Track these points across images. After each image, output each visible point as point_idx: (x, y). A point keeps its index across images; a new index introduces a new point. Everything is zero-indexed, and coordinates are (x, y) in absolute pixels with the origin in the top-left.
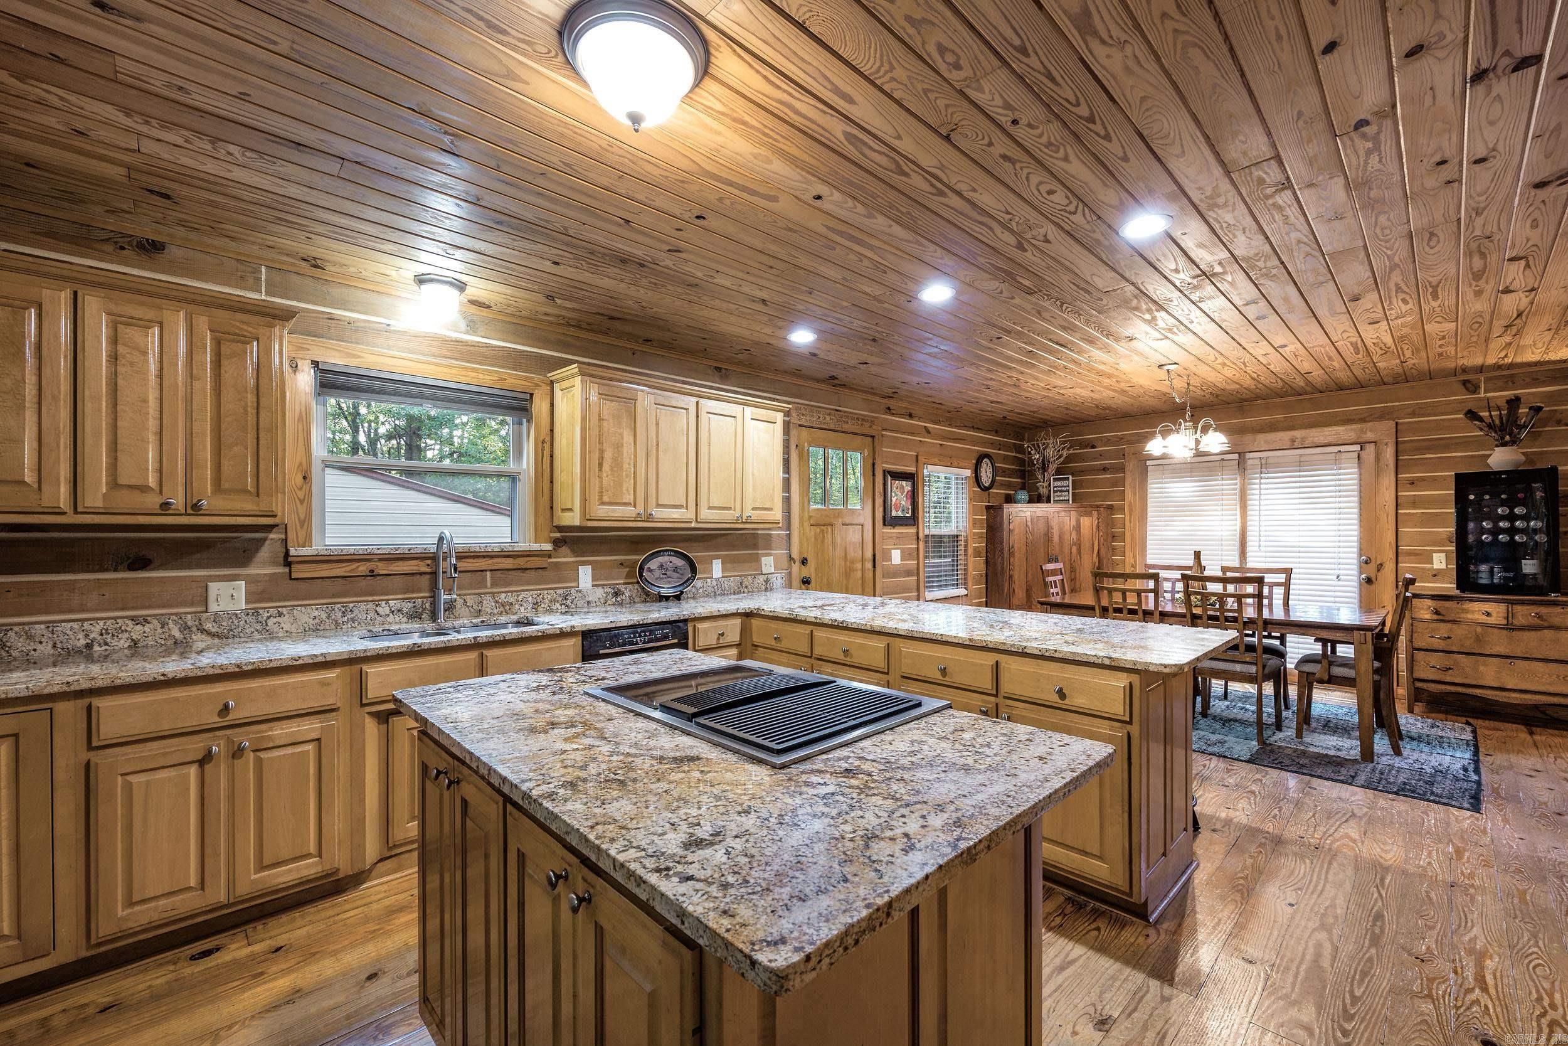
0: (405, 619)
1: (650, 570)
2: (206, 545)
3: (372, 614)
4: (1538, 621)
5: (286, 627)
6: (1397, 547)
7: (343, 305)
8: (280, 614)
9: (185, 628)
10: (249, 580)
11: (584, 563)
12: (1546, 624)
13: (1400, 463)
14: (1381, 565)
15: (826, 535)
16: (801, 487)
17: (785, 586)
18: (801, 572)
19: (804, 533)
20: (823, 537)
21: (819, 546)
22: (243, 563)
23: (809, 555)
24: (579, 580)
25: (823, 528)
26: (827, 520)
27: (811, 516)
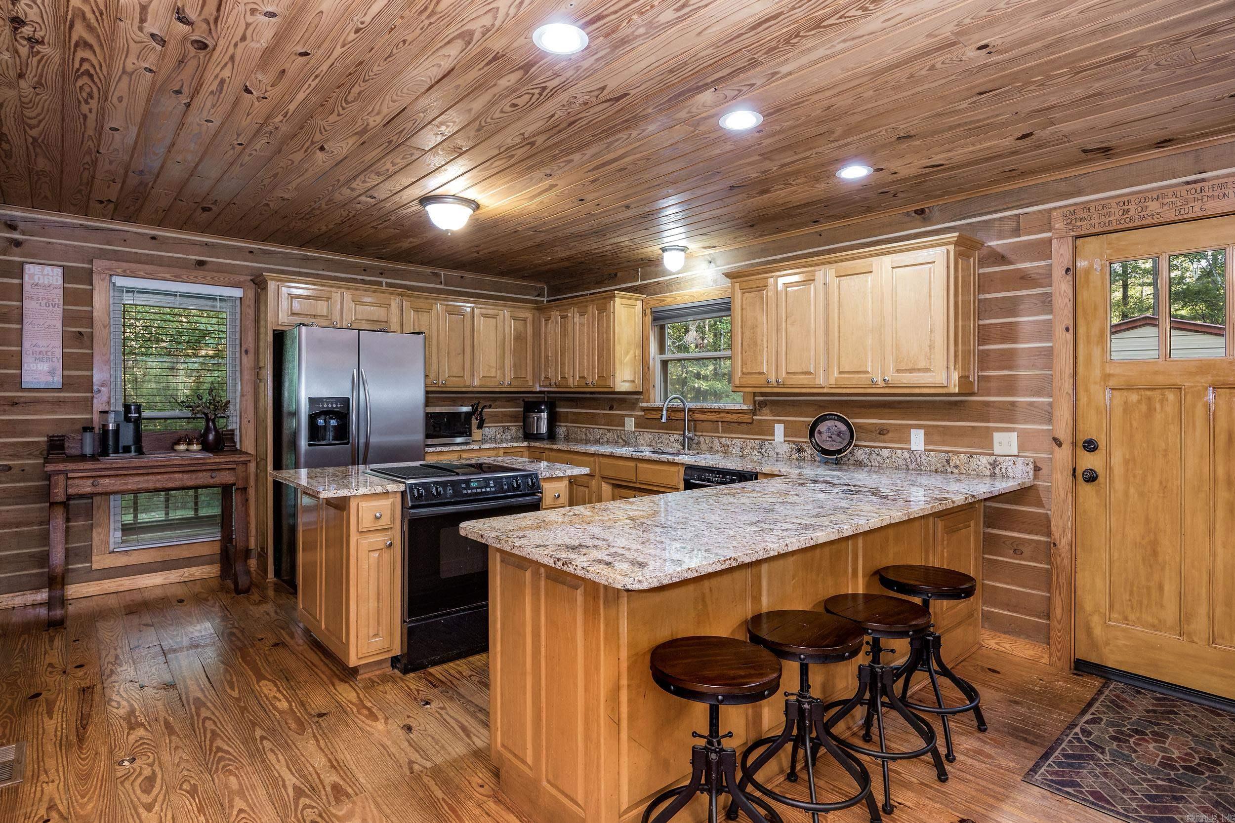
1: (820, 432)
2: (624, 401)
3: (668, 440)
8: (639, 435)
9: (618, 436)
10: (637, 417)
11: (779, 422)
15: (1158, 406)
16: (1081, 330)
17: (1036, 477)
18: (1079, 462)
19: (1089, 403)
20: (1151, 410)
21: (1135, 424)
22: (633, 409)
23: (1103, 437)
24: (773, 435)
25: (1148, 393)
26: (1161, 380)
27: (1109, 375)
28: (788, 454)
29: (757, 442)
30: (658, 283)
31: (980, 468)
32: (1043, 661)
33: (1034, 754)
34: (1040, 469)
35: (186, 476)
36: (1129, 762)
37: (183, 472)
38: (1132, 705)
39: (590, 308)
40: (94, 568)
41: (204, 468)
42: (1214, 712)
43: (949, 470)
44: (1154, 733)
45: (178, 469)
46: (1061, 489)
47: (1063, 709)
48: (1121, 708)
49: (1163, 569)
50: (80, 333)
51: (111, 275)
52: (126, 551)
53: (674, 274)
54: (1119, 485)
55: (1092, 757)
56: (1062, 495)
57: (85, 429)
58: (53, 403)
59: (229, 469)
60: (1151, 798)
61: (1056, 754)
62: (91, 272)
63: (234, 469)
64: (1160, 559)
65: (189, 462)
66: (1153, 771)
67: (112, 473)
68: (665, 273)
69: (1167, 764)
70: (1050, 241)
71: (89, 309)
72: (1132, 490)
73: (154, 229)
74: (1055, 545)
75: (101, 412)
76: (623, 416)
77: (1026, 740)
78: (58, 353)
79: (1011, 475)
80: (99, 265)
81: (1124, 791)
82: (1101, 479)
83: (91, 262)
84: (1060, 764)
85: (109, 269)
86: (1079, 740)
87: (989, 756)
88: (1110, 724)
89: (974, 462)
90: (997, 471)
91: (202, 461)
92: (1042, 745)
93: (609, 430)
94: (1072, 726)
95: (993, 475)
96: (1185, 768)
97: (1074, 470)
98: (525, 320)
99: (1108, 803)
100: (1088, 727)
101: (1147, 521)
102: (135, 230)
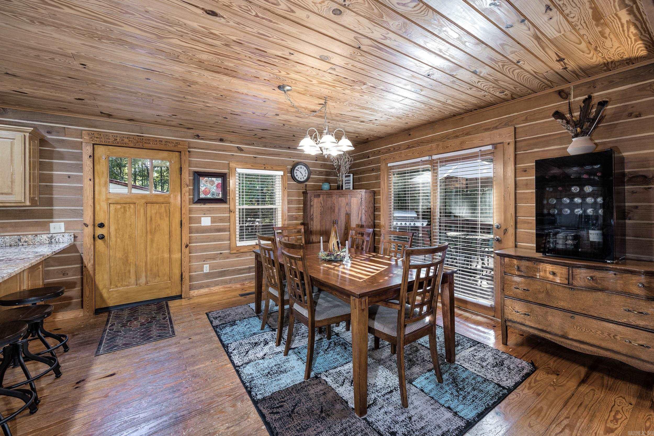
4: (593, 284)
6: (516, 216)
12: (600, 287)
13: (518, 156)
14: (506, 230)
15: (128, 209)
16: (97, 181)
17: (75, 240)
18: (96, 232)
19: (100, 208)
20: (125, 211)
21: (119, 216)
23: (107, 221)
25: (124, 205)
26: (128, 200)
27: (109, 198)
31: (42, 240)
32: (80, 316)
33: (95, 346)
34: (77, 237)
36: (130, 330)
38: (123, 315)
42: (148, 305)
43: (21, 244)
44: (134, 319)
46: (88, 244)
47: (98, 327)
48: (120, 317)
49: (130, 265)
54: (113, 239)
55: (118, 335)
56: (89, 246)
60: (142, 335)
61: (104, 341)
64: (129, 262)
66: (139, 328)
69: (142, 324)
70: (82, 143)
72: (118, 240)
74: (85, 267)
77: (89, 344)
79: (62, 241)
81: (133, 338)
82: (106, 238)
84: (107, 344)
86: (110, 333)
87: (75, 357)
88: (119, 323)
89: (38, 239)
90: (53, 240)
92: (96, 342)
94: (105, 331)
95: (51, 243)
96: (147, 323)
97: (94, 235)
99: (130, 344)
100: (111, 328)
101: (124, 249)
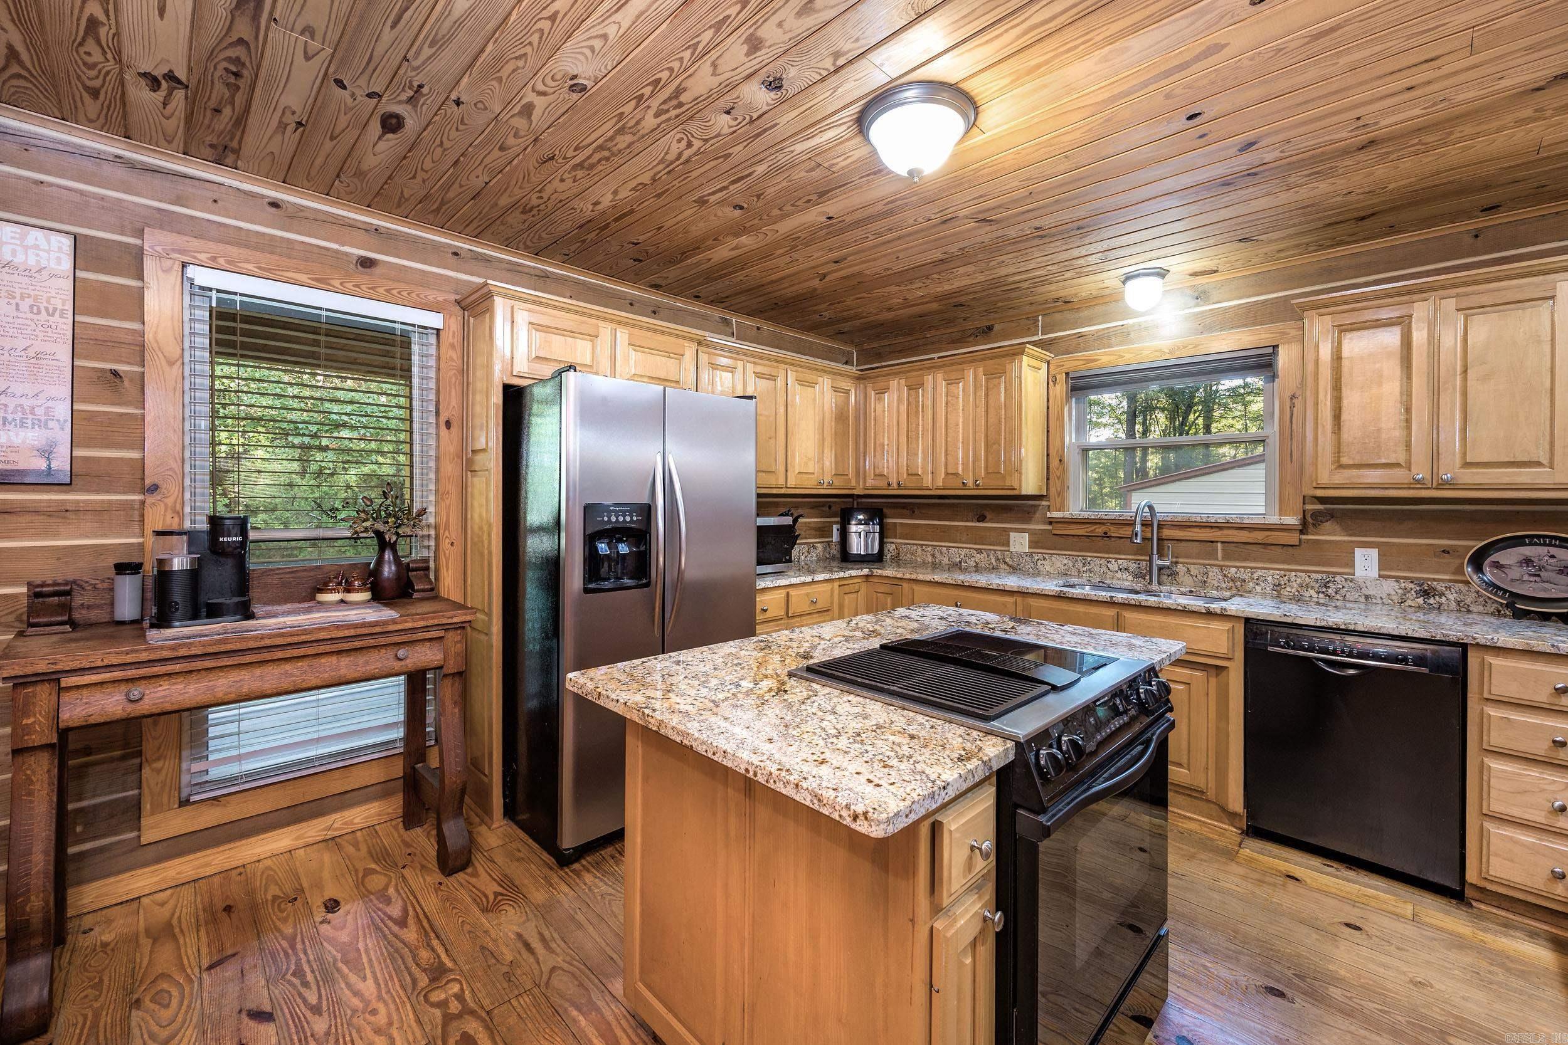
0: (1130, 578)
1: (1500, 565)
2: (1008, 509)
3: (1104, 569)
5: (1048, 568)
7: (1090, 321)
8: (1044, 559)
9: (997, 559)
10: (1032, 533)
11: (1365, 545)
22: (1028, 520)
24: (1353, 566)
28: (1396, 599)
29: (1313, 576)
30: (1080, 336)
35: (345, 661)
37: (339, 652)
39: (970, 374)
40: (144, 841)
41: (382, 641)
45: (328, 648)
50: (115, 373)
51: (184, 265)
52: (215, 799)
53: (1142, 314)
57: (121, 568)
58: (49, 514)
59: (430, 640)
62: (138, 255)
63: (441, 638)
65: (352, 632)
67: (177, 667)
68: (1128, 313)
71: (135, 326)
73: (276, 188)
75: (159, 533)
76: (1007, 531)
78: (63, 410)
80: (154, 241)
83: (140, 234)
85: (182, 252)
91: (377, 629)
93: (979, 551)
98: (847, 392)
102: (236, 184)
